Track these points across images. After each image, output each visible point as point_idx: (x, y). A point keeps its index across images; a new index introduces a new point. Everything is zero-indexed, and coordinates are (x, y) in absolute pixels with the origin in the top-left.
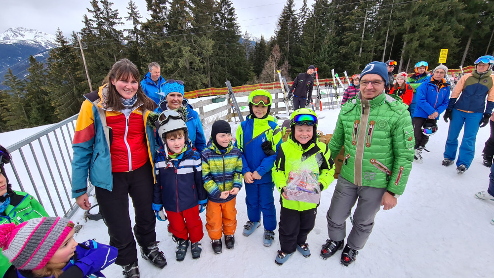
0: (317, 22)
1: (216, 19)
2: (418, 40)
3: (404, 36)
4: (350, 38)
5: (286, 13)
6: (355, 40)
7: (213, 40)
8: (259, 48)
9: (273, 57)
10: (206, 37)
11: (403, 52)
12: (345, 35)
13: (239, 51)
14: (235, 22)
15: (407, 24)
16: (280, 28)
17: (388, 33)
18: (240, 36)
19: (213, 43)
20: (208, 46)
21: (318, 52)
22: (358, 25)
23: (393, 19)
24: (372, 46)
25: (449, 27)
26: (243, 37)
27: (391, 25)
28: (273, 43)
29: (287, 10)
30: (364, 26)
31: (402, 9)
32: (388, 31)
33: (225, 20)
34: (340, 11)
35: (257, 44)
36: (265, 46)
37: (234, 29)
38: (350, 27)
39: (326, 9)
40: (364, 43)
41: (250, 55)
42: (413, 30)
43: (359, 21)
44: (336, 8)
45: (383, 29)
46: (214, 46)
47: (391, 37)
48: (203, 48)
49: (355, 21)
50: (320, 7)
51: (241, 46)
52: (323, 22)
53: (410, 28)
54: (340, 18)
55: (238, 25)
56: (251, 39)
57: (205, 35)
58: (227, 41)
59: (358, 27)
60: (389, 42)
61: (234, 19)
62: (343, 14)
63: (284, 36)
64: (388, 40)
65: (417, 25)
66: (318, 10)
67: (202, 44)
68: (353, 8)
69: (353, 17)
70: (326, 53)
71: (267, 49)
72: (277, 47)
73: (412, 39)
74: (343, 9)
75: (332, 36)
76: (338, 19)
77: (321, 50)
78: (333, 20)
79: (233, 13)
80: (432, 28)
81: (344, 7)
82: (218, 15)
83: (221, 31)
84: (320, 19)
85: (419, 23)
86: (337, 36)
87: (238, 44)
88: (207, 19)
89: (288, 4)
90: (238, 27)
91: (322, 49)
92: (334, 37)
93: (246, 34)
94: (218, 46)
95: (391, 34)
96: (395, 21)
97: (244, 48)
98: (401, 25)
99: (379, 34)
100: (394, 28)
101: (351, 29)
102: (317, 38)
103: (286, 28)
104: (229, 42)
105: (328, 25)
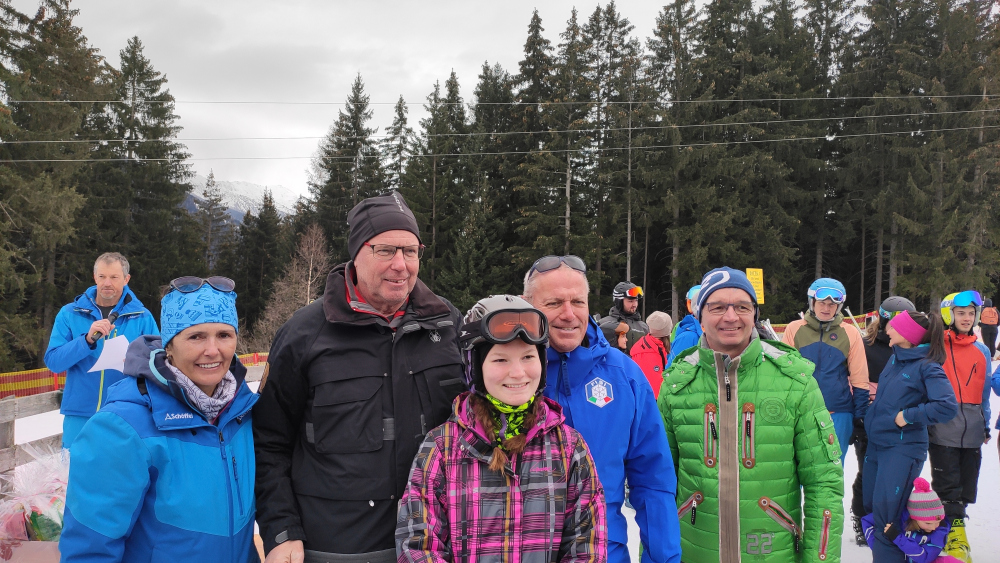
0: (439, 173)
1: (102, 123)
2: (704, 245)
3: (670, 231)
4: (533, 226)
5: (346, 134)
6: (548, 232)
7: (80, 190)
8: (254, 234)
9: (303, 264)
10: (54, 178)
11: (675, 273)
12: (519, 214)
13: (183, 237)
14: (171, 140)
15: (672, 203)
16: (327, 176)
17: (629, 220)
18: (188, 187)
19: (80, 201)
20: (57, 212)
21: (448, 258)
22: (552, 191)
23: (638, 184)
24: (594, 250)
25: (767, 219)
26: (197, 193)
27: (633, 200)
28: (304, 219)
29: (347, 126)
30: (568, 194)
31: (653, 164)
32: (629, 214)
33: (133, 130)
34: (498, 148)
35: (248, 218)
36: (277, 230)
37: (164, 163)
38: (533, 194)
39: (463, 139)
40: (572, 243)
41: (222, 256)
42: (687, 218)
43: (553, 182)
44: (487, 139)
45: (617, 208)
46: (81, 215)
47: (638, 232)
48: (34, 215)
49: (544, 181)
50: (444, 129)
51: (190, 223)
52: (457, 174)
53: (680, 213)
54: (501, 167)
55: (181, 151)
56: (227, 202)
57: (50, 170)
58: (137, 200)
59: (553, 198)
60: (637, 246)
61: (168, 132)
62: (510, 158)
63: (341, 202)
64: (632, 240)
65: (695, 206)
66: (439, 138)
67: (34, 201)
68: (535, 146)
69: (534, 169)
70: (472, 263)
71: (283, 239)
72: (316, 233)
73: (689, 241)
74: (507, 144)
75: (483, 216)
76: (496, 170)
77: (455, 252)
78: (483, 170)
79: (166, 110)
80: (731, 216)
81: (511, 138)
82: (108, 111)
83: (117, 165)
84: (446, 163)
85: (698, 202)
86: (497, 216)
87: (178, 213)
88: (65, 119)
89: (350, 110)
90: (180, 157)
91: (459, 251)
92: (489, 220)
93: (210, 183)
94: (98, 215)
95: (638, 225)
96: (641, 192)
97: (200, 230)
98: (658, 202)
99: (609, 222)
100: (642, 209)
101: (536, 200)
102: (440, 218)
103: (347, 180)
104: (141, 203)
105: (470, 183)
